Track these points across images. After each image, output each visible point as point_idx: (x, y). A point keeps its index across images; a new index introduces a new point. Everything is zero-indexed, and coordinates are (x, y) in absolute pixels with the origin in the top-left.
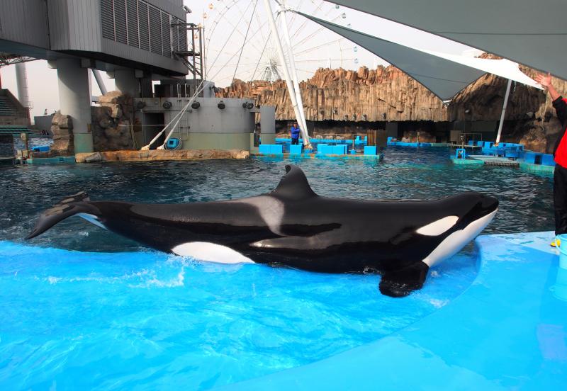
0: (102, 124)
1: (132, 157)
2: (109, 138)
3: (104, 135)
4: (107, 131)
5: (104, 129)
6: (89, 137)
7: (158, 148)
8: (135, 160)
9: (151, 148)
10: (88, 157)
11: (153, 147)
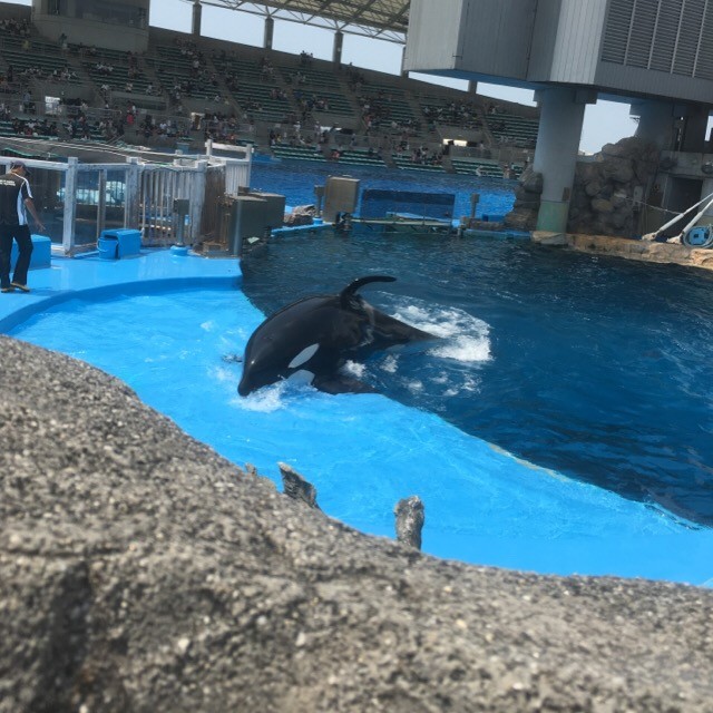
0: (590, 190)
1: (617, 249)
2: (595, 214)
3: (589, 208)
4: (594, 202)
5: (591, 198)
6: (562, 209)
7: (669, 240)
8: (621, 253)
9: (657, 239)
10: (546, 238)
11: (662, 238)
